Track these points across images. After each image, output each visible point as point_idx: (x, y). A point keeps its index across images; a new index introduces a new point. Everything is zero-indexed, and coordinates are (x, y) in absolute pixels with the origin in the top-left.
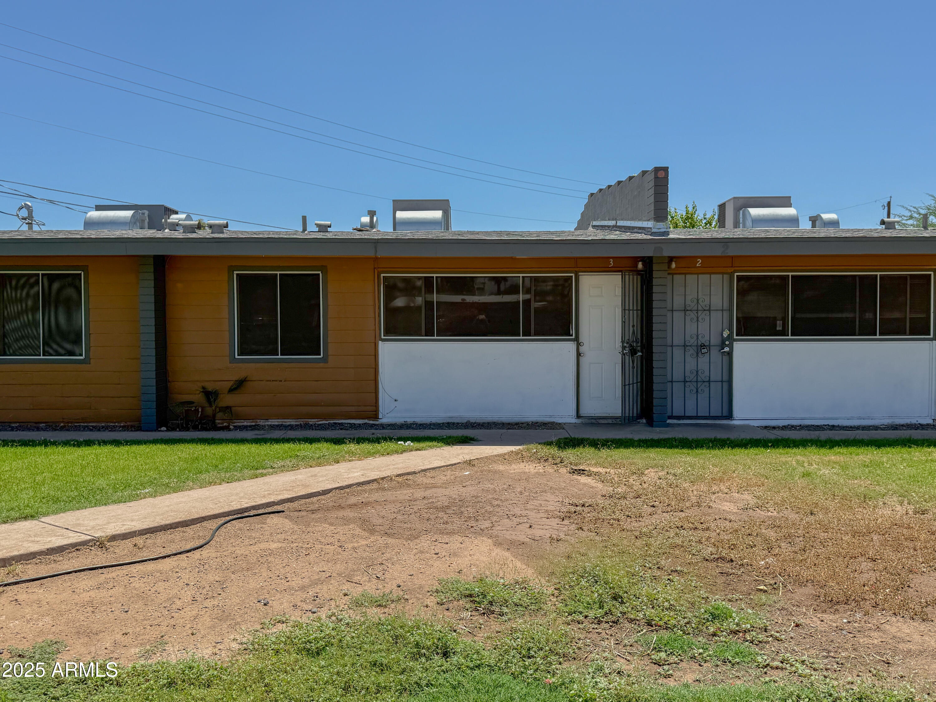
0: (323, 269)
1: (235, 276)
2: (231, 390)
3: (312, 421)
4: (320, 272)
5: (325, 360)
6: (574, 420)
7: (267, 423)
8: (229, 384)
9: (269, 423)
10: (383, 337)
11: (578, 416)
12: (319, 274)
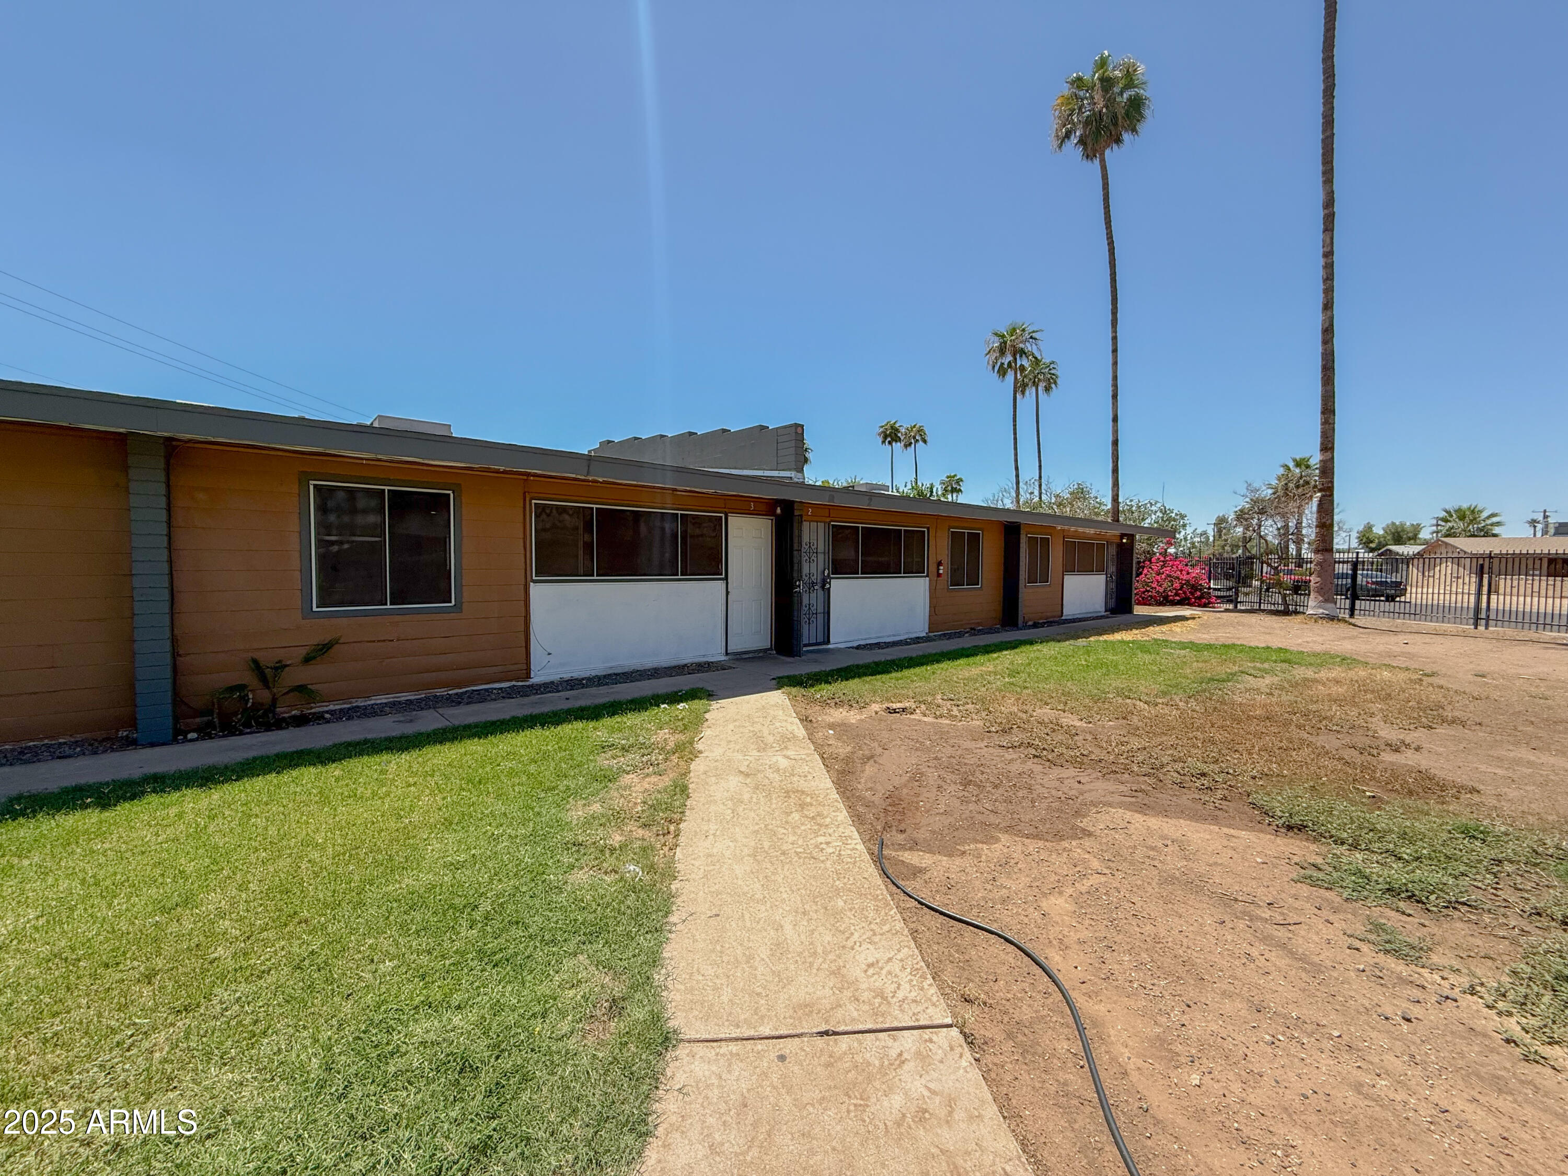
0: (457, 488)
1: (312, 488)
2: (307, 660)
3: (440, 692)
4: (450, 492)
5: (458, 607)
6: (723, 658)
7: (369, 703)
8: (303, 652)
9: (372, 702)
10: (534, 578)
11: (727, 654)
12: (449, 495)
